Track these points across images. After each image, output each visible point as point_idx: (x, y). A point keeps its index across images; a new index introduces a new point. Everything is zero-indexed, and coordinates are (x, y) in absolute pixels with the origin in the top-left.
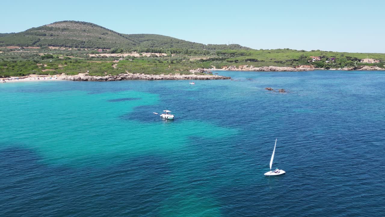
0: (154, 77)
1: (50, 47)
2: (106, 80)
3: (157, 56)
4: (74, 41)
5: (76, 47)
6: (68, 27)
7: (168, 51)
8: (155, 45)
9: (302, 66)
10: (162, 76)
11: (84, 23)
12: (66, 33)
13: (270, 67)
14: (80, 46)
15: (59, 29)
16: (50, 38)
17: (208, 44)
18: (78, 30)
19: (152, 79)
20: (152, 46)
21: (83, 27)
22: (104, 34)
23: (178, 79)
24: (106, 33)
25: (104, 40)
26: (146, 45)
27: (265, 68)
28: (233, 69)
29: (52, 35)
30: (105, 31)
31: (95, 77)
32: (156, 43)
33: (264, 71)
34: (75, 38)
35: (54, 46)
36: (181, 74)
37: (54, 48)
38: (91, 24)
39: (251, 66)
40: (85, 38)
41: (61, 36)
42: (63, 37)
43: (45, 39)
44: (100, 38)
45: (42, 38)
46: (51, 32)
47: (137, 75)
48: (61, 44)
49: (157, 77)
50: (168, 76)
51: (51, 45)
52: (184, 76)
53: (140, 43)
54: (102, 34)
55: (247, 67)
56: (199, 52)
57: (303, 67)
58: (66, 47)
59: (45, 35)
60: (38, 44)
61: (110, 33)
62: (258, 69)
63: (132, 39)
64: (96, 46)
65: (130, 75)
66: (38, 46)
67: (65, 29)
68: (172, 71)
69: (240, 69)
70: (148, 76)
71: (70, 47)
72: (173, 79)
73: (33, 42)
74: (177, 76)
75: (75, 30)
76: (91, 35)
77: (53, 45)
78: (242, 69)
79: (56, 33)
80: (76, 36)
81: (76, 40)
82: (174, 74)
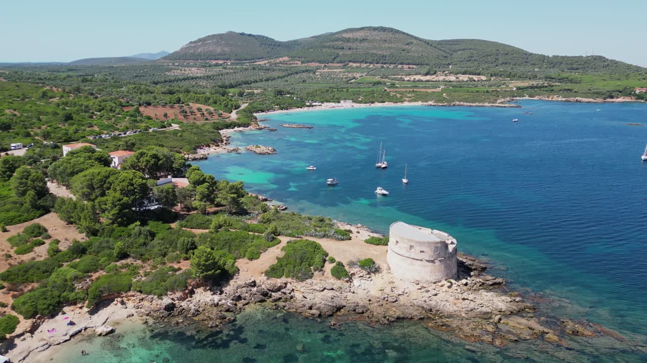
0: (471, 104)
1: (351, 64)
2: (445, 105)
3: (474, 81)
4: (374, 56)
5: (377, 63)
6: (367, 36)
7: (488, 73)
8: (473, 58)
9: (622, 97)
10: (477, 104)
11: (383, 29)
12: (365, 44)
13: (577, 98)
14: (381, 61)
15: (357, 39)
16: (349, 52)
17: (553, 56)
18: (378, 40)
19: (471, 106)
20: (469, 59)
21: (383, 35)
22: (408, 44)
23: (486, 106)
24: (411, 43)
25: (408, 52)
26: (461, 58)
27: (571, 99)
28: (544, 98)
29: (350, 49)
30: (409, 39)
31: (439, 104)
32: (475, 55)
33: (570, 101)
34: (374, 51)
35: (354, 62)
36: (489, 103)
37: (354, 65)
38: (392, 30)
39: (561, 97)
40: (386, 50)
41: (359, 49)
42: (362, 50)
43: (344, 55)
44: (404, 50)
45: (341, 53)
46: (349, 44)
47: (462, 103)
48: (361, 60)
49: (474, 104)
50: (480, 104)
51: (351, 61)
52: (491, 104)
53: (453, 53)
54: (406, 45)
55: (557, 97)
56: (524, 76)
57: (624, 98)
58: (366, 63)
59: (343, 48)
60: (338, 59)
61: (415, 41)
62: (564, 99)
63: (443, 49)
64: (399, 62)
65: (457, 103)
66: (338, 63)
67: (364, 40)
68: (484, 101)
69: (550, 99)
70: (468, 104)
71: (370, 63)
72: (483, 106)
73: (333, 57)
74: (487, 104)
75: (374, 40)
76: (393, 45)
77: (353, 60)
78: (552, 98)
79: (353, 45)
80: (376, 48)
81: (376, 55)
82: (484, 103)
